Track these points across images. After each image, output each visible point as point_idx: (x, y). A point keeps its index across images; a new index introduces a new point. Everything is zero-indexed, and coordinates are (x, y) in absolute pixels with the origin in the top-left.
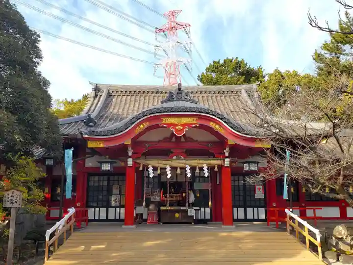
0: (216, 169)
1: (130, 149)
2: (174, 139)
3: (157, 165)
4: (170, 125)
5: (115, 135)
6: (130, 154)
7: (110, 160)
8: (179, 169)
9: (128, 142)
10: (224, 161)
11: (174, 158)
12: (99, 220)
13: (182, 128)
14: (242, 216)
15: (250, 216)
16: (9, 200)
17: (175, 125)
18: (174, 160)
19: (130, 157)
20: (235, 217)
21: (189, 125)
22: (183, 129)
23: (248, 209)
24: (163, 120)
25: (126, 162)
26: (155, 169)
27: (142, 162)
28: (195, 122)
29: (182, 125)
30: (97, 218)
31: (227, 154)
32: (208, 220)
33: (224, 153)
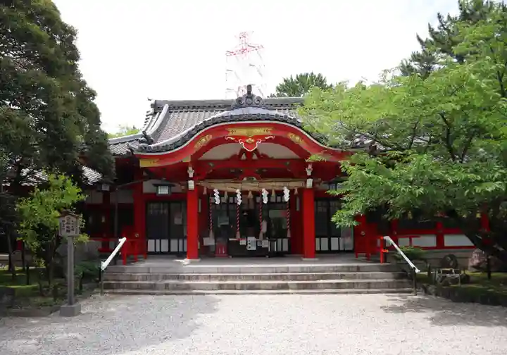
0: (296, 192)
1: (190, 169)
2: (244, 157)
3: (223, 189)
4: (237, 138)
5: (171, 152)
6: (191, 175)
7: (168, 183)
8: (250, 193)
9: (187, 159)
10: (306, 182)
11: (245, 179)
12: (161, 253)
13: (253, 141)
14: (325, 247)
15: (335, 247)
16: (65, 227)
17: (244, 138)
18: (245, 182)
19: (191, 179)
20: (318, 249)
21: (262, 137)
22: (255, 142)
23: (332, 239)
24: (229, 132)
25: (187, 185)
26: (221, 194)
27: (205, 185)
28: (269, 133)
29: (252, 138)
30: (158, 250)
31: (309, 173)
32: (286, 253)
33: (306, 173)
